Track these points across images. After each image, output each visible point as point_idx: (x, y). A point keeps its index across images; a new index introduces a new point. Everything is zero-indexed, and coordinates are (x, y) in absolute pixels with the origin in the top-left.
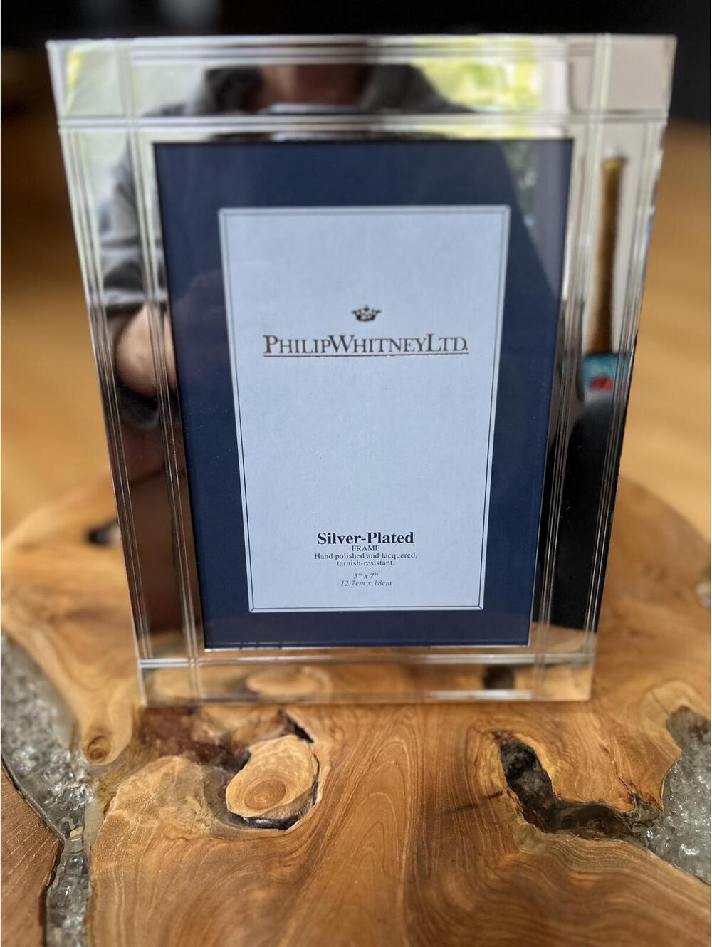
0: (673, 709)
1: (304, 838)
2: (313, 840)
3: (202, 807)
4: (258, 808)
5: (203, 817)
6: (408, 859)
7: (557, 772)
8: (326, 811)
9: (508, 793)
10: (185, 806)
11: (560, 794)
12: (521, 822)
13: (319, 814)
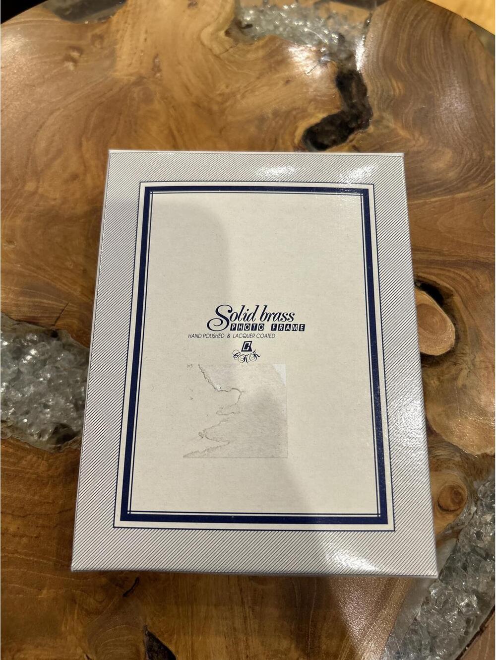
0: (231, 40)
1: (452, 275)
2: (451, 267)
3: (461, 369)
4: (444, 320)
5: (470, 363)
6: (434, 197)
7: (319, 112)
8: (423, 266)
9: (351, 141)
10: (467, 383)
11: (338, 108)
12: (371, 129)
13: (427, 270)
